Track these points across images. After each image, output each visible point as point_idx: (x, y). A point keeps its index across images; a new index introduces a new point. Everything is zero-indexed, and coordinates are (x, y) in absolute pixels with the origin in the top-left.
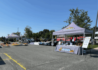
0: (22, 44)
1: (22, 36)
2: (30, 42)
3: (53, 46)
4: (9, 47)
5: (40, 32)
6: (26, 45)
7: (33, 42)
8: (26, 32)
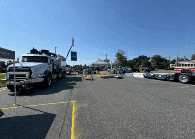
0: (112, 75)
1: (113, 63)
2: (125, 72)
3: (187, 83)
4: (92, 80)
5: (133, 59)
6: (120, 78)
7: (130, 72)
8: (118, 58)
